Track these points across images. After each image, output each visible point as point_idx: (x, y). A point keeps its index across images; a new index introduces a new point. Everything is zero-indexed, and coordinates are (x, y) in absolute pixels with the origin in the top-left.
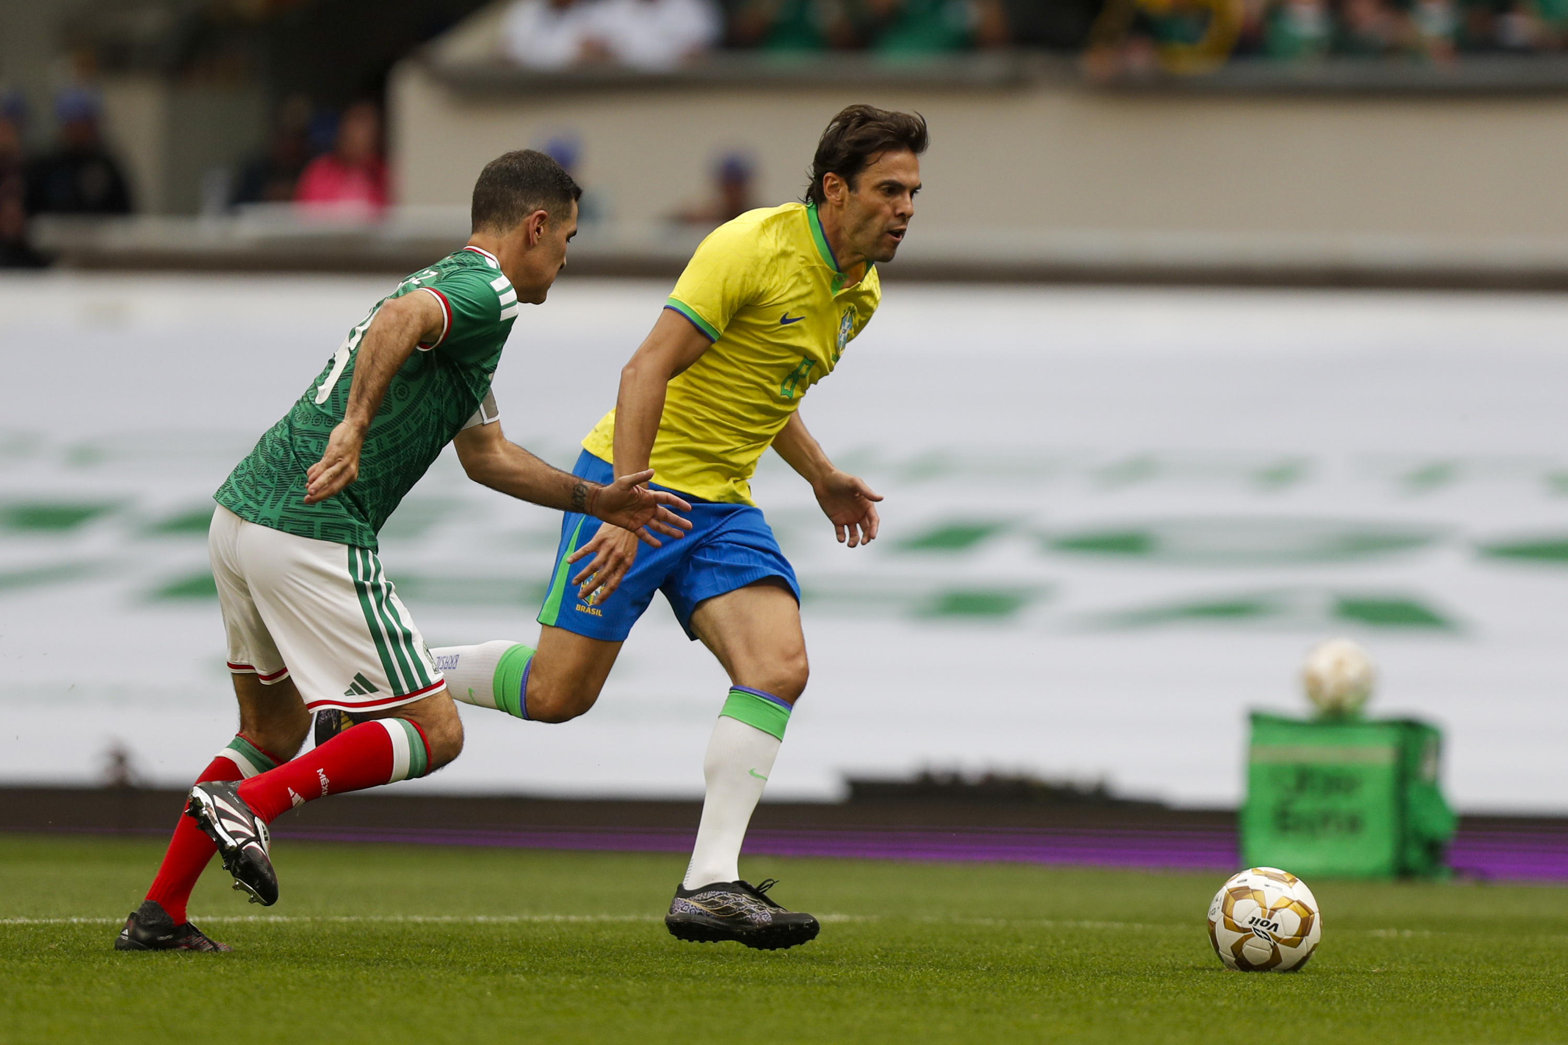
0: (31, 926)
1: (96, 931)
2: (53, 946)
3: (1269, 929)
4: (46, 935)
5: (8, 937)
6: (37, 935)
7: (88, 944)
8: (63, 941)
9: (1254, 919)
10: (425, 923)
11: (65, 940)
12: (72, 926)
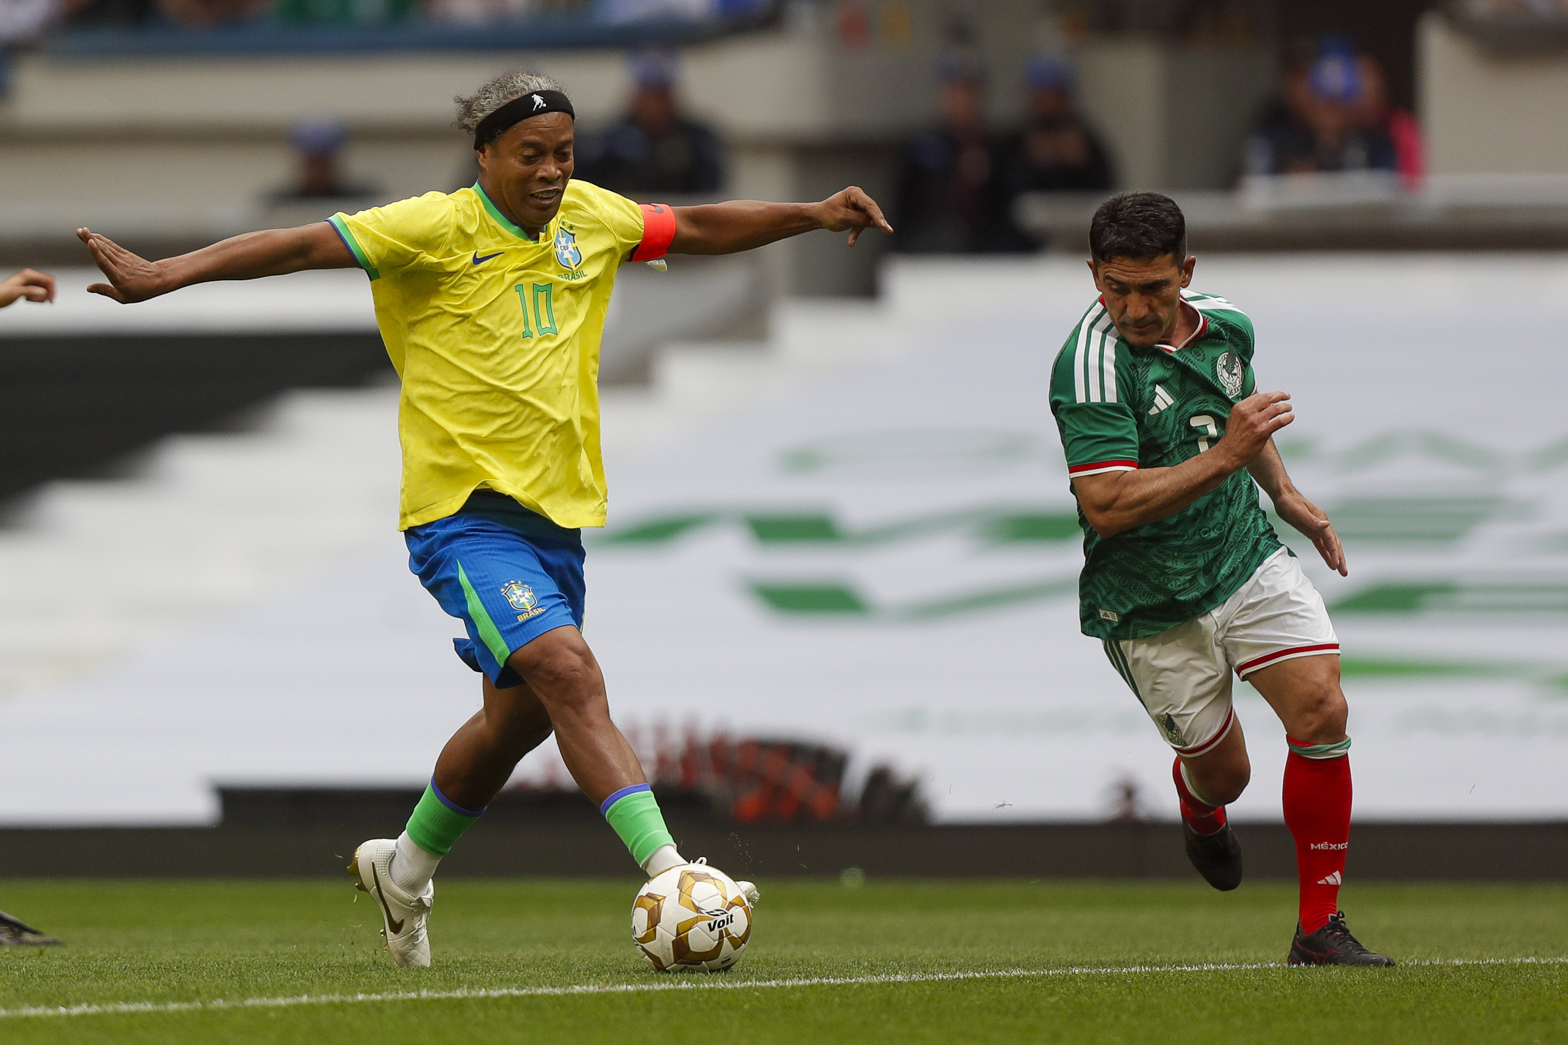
0: (1028, 978)
1: (1100, 982)
2: (1053, 999)
3: (715, 922)
4: (1045, 987)
5: (1002, 991)
6: (1034, 988)
7: (1091, 997)
8: (1064, 993)
9: (732, 922)
10: (1466, 966)
11: (1066, 992)
12: (1073, 978)
